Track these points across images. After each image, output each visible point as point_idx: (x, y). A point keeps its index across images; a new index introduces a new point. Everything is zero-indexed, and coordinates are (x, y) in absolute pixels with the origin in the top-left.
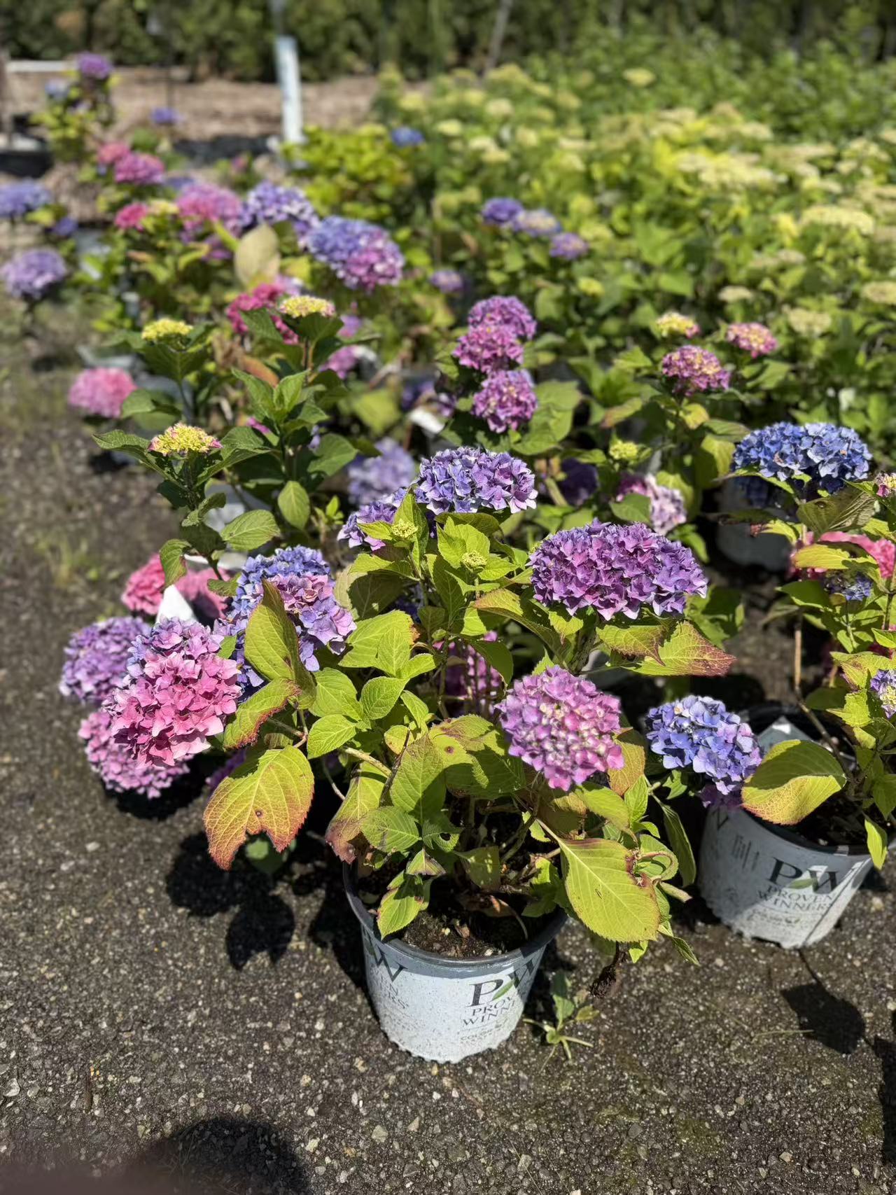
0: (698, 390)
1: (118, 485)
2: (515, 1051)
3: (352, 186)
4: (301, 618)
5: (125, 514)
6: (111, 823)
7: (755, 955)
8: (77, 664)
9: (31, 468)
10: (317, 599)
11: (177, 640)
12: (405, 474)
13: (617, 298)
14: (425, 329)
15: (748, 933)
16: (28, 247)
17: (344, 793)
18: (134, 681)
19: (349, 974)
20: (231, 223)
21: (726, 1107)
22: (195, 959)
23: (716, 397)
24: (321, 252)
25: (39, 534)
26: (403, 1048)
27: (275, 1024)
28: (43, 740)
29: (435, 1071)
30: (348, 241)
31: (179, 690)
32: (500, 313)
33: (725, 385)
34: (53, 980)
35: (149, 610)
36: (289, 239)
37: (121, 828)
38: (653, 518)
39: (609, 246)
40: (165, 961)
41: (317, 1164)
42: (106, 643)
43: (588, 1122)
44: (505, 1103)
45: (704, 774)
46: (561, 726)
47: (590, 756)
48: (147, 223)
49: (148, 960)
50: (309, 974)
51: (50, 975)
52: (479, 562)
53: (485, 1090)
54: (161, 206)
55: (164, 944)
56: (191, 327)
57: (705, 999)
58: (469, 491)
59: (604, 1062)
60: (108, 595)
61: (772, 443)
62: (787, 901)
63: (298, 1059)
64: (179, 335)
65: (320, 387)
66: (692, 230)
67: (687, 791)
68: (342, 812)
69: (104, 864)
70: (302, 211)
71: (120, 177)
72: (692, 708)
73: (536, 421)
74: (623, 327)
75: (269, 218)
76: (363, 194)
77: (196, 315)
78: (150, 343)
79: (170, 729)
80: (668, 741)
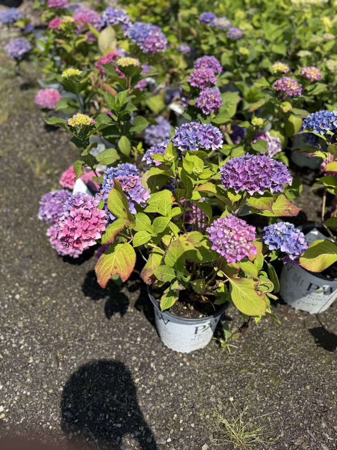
0: (289, 96)
1: (56, 136)
2: (210, 349)
3: (145, 8)
4: (129, 193)
5: (59, 148)
6: (60, 266)
7: (300, 316)
8: (45, 208)
9: (22, 130)
10: (135, 186)
11: (82, 202)
12: (168, 131)
13: (255, 56)
14: (176, 70)
15: (297, 308)
16: (15, 37)
17: (147, 259)
18: (66, 218)
19: (149, 320)
20: (96, 26)
21: (286, 370)
22: (93, 315)
23: (296, 99)
24: (133, 38)
25: (27, 156)
26: (169, 347)
27: (123, 338)
28: (34, 236)
29: (181, 356)
30: (144, 33)
31: (83, 222)
32: (208, 63)
33: (300, 94)
34: (43, 323)
35: (70, 187)
36: (120, 32)
37: (64, 268)
38: (268, 150)
39: (251, 33)
40: (82, 316)
41: (139, 387)
42: (55, 200)
43: (236, 374)
44: (206, 367)
45: (285, 252)
46: (232, 238)
47: (243, 250)
48: (62, 26)
49: (76, 316)
50: (135, 321)
51: (42, 321)
52: (200, 171)
53: (199, 363)
54: (68, 19)
55: (82, 310)
56: (81, 72)
57: (280, 332)
58: (195, 141)
59: (242, 354)
60: (55, 180)
61: (319, 119)
62: (313, 298)
63: (132, 351)
64: (77, 76)
65: (134, 96)
66: (286, 25)
67: (277, 258)
68: (146, 266)
69: (59, 281)
70: (125, 20)
71: (50, 6)
72: (281, 227)
73: (222, 109)
74: (256, 68)
75: (112, 23)
76: (149, 12)
77: (84, 66)
78: (65, 79)
79: (81, 237)
80: (271, 240)
